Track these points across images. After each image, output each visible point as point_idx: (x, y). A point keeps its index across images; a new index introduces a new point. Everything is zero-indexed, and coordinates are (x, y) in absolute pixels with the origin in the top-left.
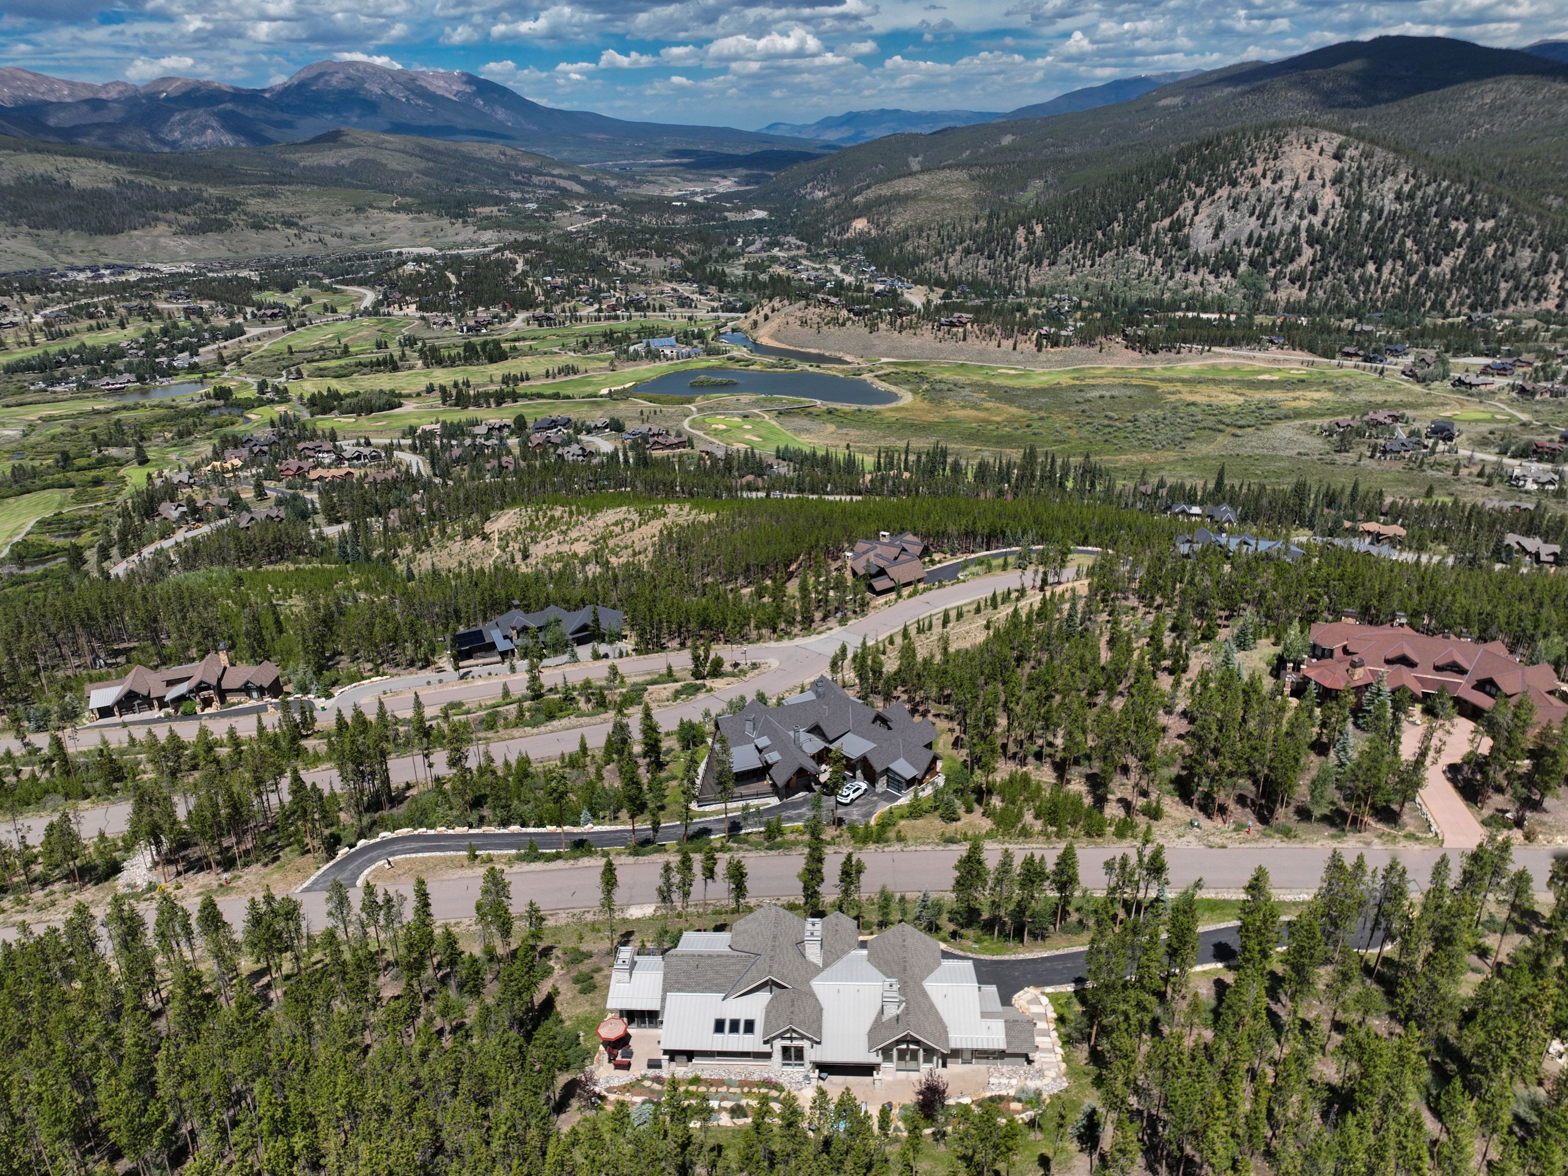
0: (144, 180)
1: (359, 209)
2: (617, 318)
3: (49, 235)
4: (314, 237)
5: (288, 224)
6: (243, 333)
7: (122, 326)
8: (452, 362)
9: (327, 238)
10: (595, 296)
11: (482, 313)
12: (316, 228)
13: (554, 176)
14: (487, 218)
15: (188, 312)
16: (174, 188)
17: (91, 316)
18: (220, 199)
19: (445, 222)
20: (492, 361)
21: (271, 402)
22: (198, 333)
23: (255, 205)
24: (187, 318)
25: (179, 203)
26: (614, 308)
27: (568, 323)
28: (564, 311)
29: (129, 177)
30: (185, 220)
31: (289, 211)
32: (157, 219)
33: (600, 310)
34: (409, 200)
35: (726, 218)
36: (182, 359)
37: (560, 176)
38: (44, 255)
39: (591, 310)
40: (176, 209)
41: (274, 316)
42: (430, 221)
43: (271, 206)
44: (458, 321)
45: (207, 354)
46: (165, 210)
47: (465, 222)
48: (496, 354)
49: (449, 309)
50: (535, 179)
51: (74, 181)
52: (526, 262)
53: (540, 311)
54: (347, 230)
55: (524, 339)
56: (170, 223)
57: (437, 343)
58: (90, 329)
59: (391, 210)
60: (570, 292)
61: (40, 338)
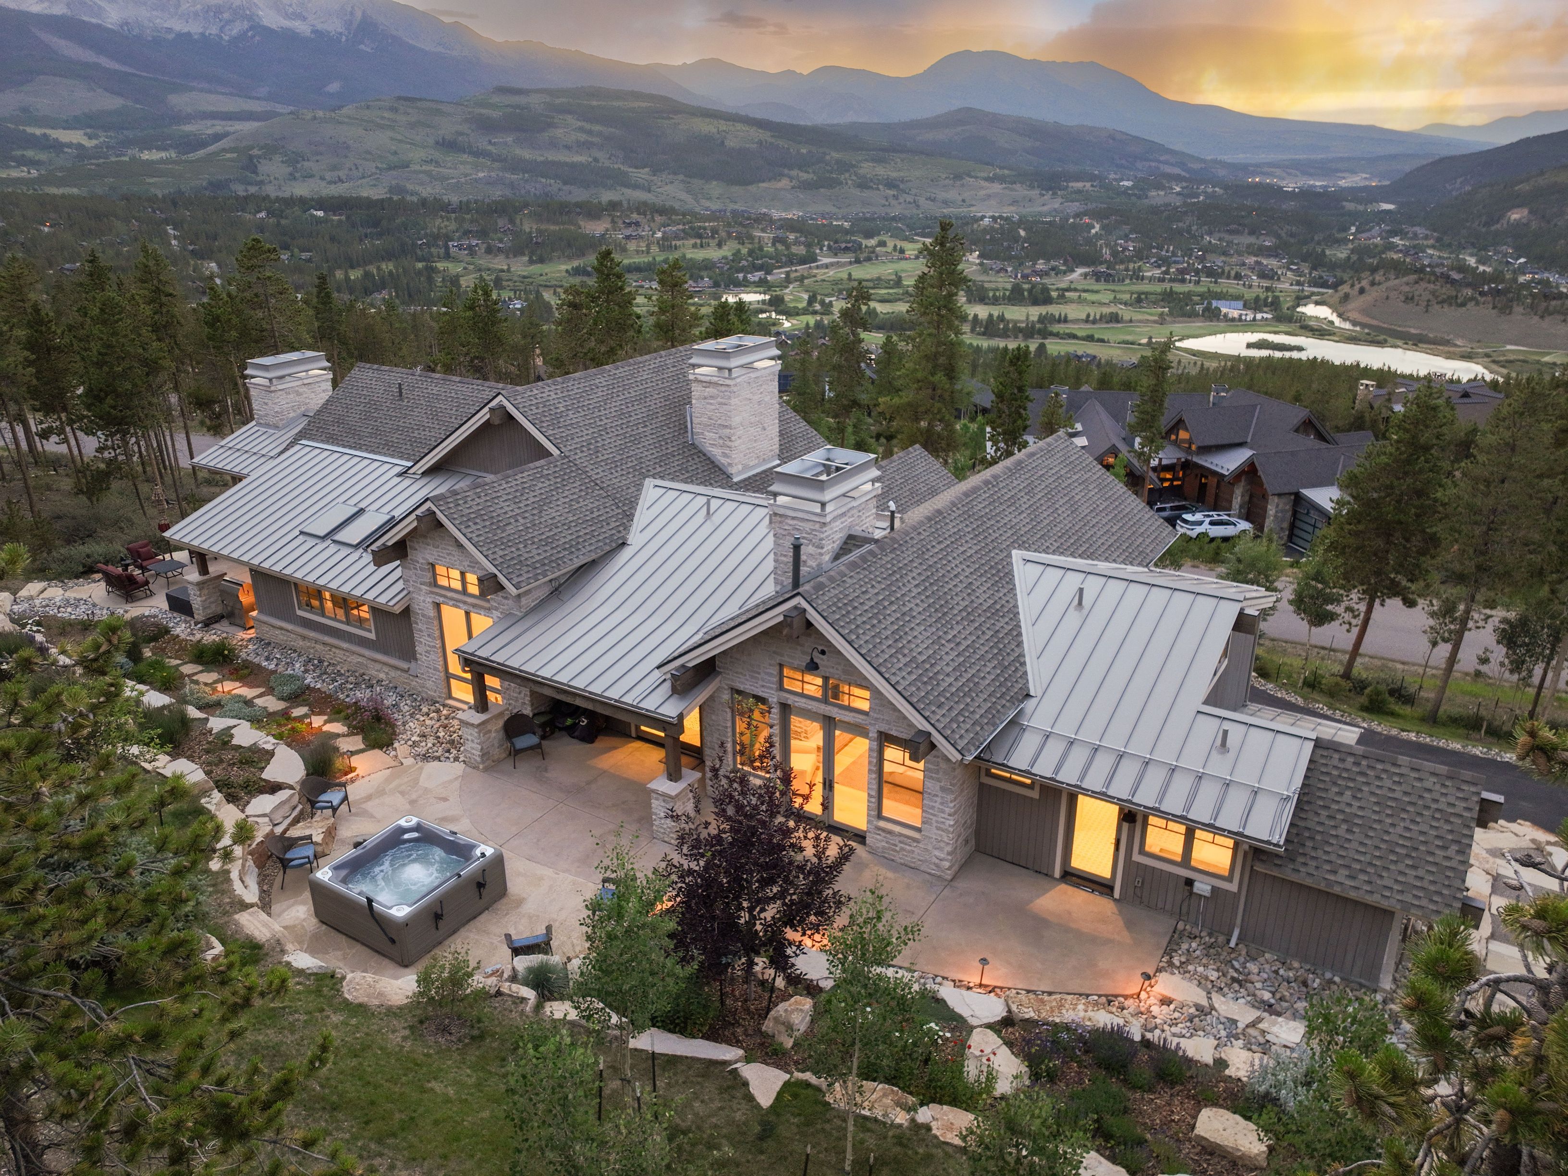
0: (781, 143)
1: (958, 177)
2: (1183, 281)
3: (697, 183)
4: (909, 199)
5: (890, 184)
6: (815, 260)
7: (720, 245)
8: (995, 301)
9: (922, 201)
10: (1164, 262)
11: (1041, 265)
12: (913, 191)
13: (1160, 162)
14: (1079, 192)
15: (776, 241)
16: (804, 151)
17: (700, 236)
18: (838, 162)
19: (1035, 193)
20: (1035, 302)
21: (815, 313)
22: (776, 257)
23: (867, 169)
24: (774, 244)
25: (803, 164)
26: (1182, 272)
27: (1127, 281)
28: (1127, 270)
29: (770, 140)
30: (804, 176)
31: (894, 175)
32: (782, 175)
33: (1166, 272)
34: (1006, 172)
35: (1343, 207)
36: (759, 275)
37: (1166, 163)
38: (689, 199)
39: (1157, 272)
40: (800, 169)
41: (847, 249)
42: (1020, 190)
43: (881, 171)
44: (1015, 269)
45: (779, 274)
46: (791, 168)
47: (1054, 194)
48: (1041, 297)
49: (1010, 258)
50: (1139, 165)
51: (727, 143)
52: (1103, 228)
53: (1102, 268)
54: (942, 195)
55: (1075, 290)
56: (791, 178)
57: (986, 285)
58: (694, 246)
59: (987, 179)
60: (1139, 255)
61: (655, 249)
